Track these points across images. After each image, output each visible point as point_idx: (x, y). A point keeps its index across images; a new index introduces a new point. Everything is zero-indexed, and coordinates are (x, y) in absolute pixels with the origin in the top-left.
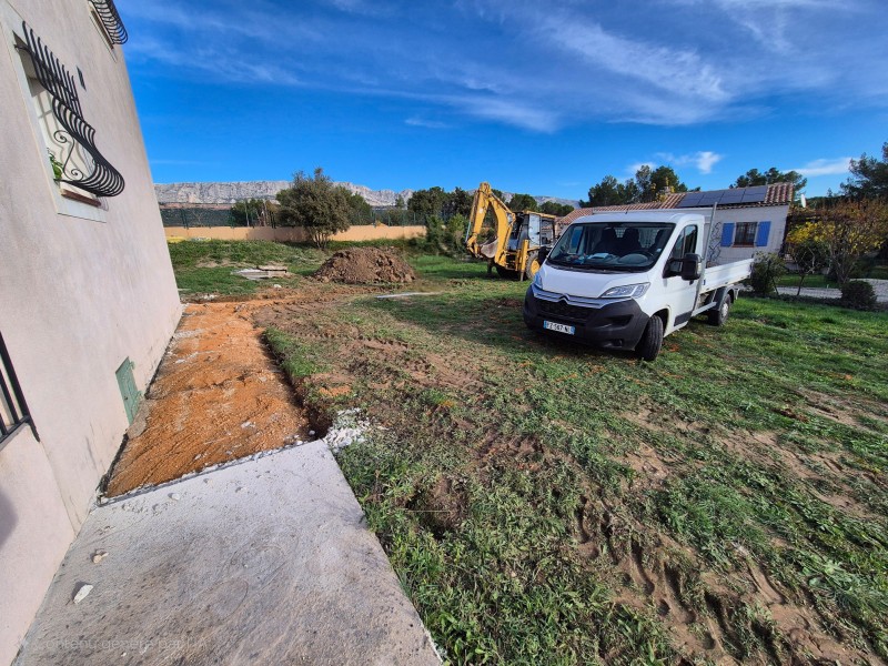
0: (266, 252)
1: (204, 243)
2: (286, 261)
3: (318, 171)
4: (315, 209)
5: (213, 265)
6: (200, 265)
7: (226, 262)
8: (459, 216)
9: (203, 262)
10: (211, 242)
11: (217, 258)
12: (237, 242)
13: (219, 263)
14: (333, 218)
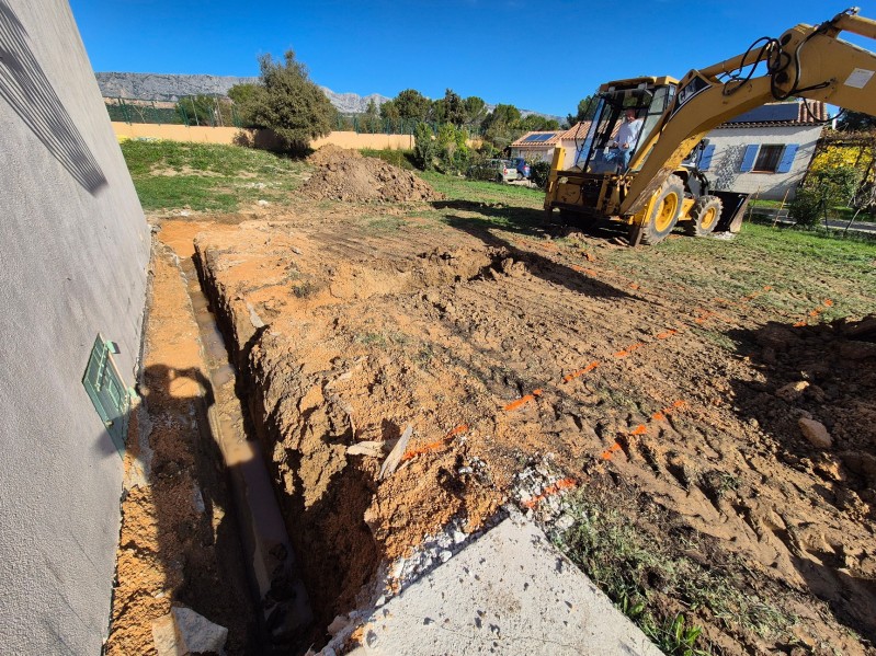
0: (235, 160)
1: (155, 144)
2: (259, 171)
3: (289, 56)
4: (290, 105)
5: (171, 173)
6: (156, 173)
7: (187, 170)
8: (450, 125)
9: (158, 168)
10: (164, 144)
11: (176, 164)
12: (196, 145)
13: (179, 171)
14: (313, 120)
